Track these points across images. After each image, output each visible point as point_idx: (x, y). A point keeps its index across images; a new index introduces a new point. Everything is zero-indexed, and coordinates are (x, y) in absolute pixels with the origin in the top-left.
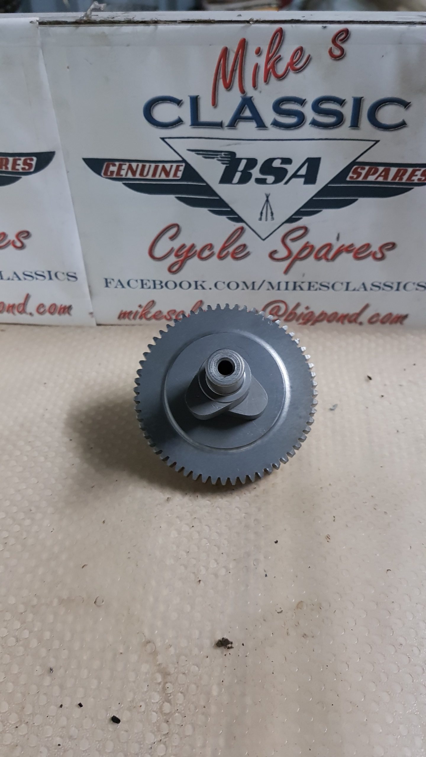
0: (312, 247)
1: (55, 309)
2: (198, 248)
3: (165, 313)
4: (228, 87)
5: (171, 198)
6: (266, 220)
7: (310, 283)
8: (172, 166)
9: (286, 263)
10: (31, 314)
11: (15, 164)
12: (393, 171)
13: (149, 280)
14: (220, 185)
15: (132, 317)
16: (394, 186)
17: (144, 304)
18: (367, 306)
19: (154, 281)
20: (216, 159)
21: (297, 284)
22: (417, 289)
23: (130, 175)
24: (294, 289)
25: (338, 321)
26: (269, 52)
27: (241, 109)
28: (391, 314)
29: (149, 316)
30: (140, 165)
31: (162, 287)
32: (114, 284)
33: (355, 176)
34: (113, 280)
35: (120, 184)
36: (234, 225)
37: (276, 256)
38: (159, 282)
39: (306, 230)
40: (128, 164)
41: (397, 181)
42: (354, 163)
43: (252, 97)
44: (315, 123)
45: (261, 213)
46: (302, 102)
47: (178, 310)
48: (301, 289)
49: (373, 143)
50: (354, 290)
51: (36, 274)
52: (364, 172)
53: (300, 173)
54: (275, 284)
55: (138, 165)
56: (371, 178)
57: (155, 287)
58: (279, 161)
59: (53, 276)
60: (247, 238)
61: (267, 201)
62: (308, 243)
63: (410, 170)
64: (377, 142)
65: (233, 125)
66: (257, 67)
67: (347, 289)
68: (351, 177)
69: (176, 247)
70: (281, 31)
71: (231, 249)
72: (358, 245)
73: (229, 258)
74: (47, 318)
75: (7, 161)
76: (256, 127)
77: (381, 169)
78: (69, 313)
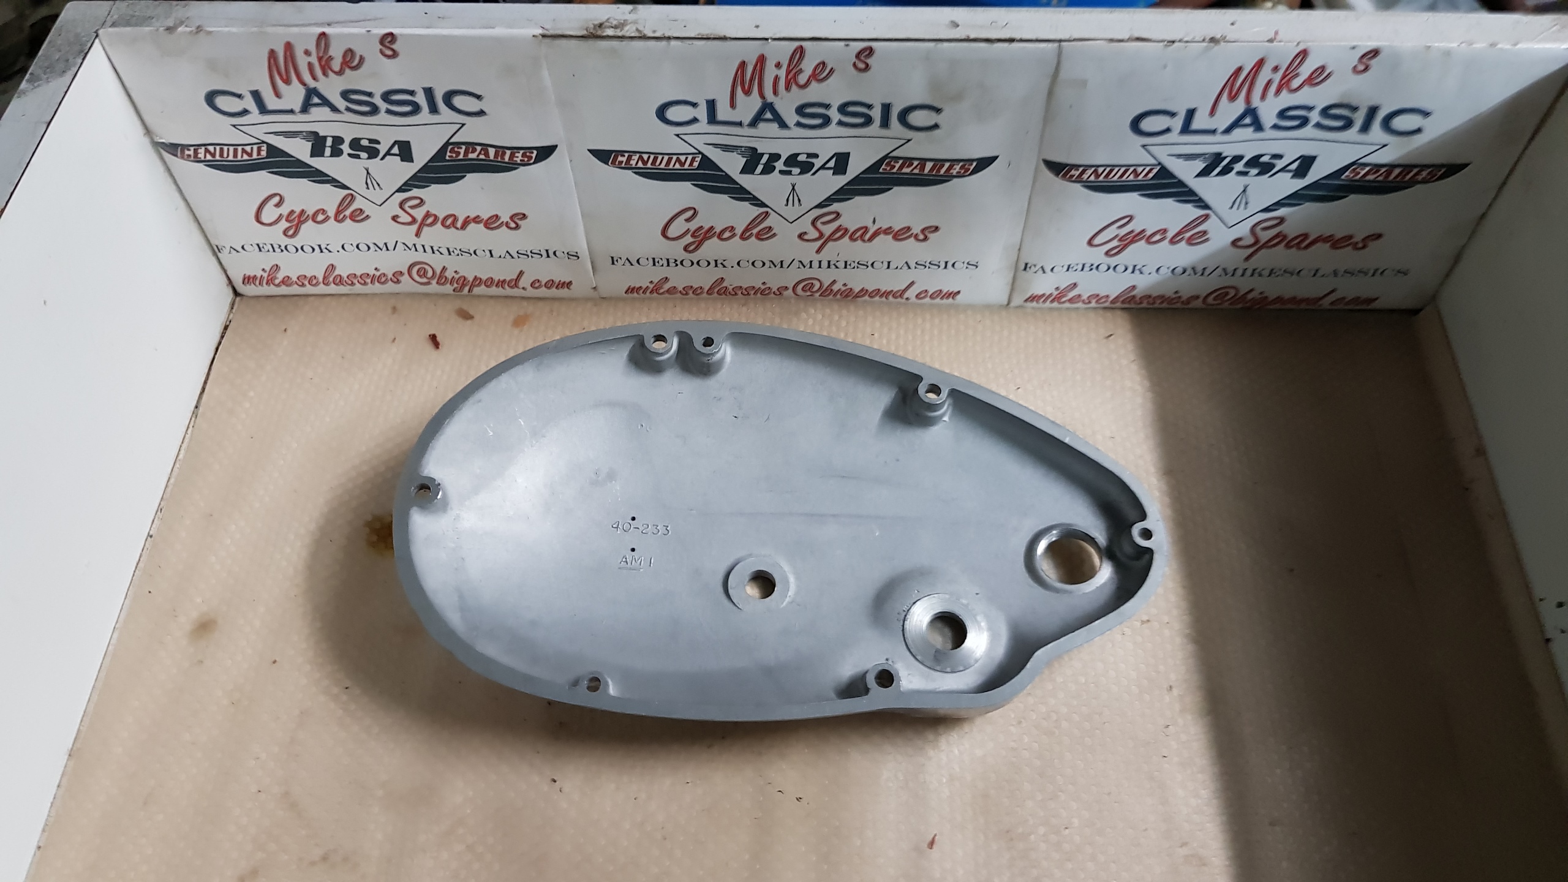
0: (846, 230)
1: (551, 285)
2: (718, 230)
3: (680, 289)
4: (747, 92)
5: (688, 184)
6: (793, 205)
7: (846, 262)
8: (687, 158)
9: (819, 243)
10: (523, 288)
11: (512, 156)
12: (929, 166)
13: (661, 259)
14: (741, 175)
15: (641, 291)
16: (931, 178)
17: (656, 281)
18: (912, 283)
19: (668, 260)
20: (735, 153)
21: (832, 263)
22: (967, 268)
23: (640, 164)
24: (829, 267)
25: (881, 296)
26: (789, 65)
27: (761, 112)
28: (941, 291)
29: (661, 291)
30: (652, 157)
31: (677, 265)
32: (621, 262)
33: (888, 168)
34: (621, 258)
35: (631, 171)
36: (758, 210)
37: (806, 237)
38: (674, 261)
39: (838, 215)
40: (638, 155)
41: (934, 173)
42: (886, 157)
43: (772, 103)
44: (840, 123)
45: (788, 200)
46: (827, 106)
47: (695, 286)
48: (837, 267)
49: (905, 141)
50: (897, 268)
51: (531, 252)
52: (897, 166)
53: (827, 166)
54: (806, 262)
55: (649, 157)
56: (906, 170)
57: (668, 265)
58: (806, 156)
59: (551, 253)
60: (772, 221)
61: (793, 189)
62: (841, 226)
63: (947, 165)
64: (909, 141)
65: (753, 123)
66: (777, 78)
67: (888, 267)
68: (883, 169)
69: (693, 229)
70: (801, 47)
71: (755, 231)
72: (897, 229)
73: (753, 238)
74: (543, 292)
75: (504, 154)
76: (779, 127)
77: (916, 163)
78: (568, 288)
